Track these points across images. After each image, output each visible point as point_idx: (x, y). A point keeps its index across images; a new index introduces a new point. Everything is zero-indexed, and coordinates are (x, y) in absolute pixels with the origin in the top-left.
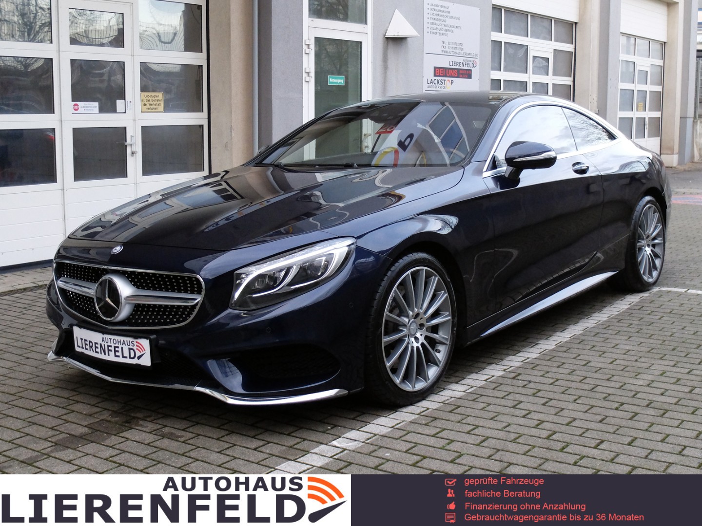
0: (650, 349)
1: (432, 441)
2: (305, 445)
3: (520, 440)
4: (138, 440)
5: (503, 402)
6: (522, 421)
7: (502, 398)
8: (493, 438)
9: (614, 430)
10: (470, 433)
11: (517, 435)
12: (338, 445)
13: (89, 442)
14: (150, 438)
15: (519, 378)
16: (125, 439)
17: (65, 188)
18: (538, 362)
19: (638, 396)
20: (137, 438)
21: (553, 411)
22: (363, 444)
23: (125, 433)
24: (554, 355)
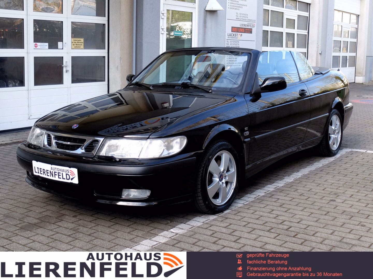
0: (345, 183)
1: (224, 230)
2: (156, 231)
3: (272, 231)
4: (66, 227)
5: (264, 210)
6: (274, 220)
7: (263, 208)
8: (258, 229)
9: (323, 226)
10: (245, 226)
11: (270, 228)
12: (173, 231)
13: (39, 227)
14: (72, 226)
15: (273, 197)
16: (59, 226)
17: (29, 90)
18: (283, 189)
19: (337, 208)
20: (65, 226)
21: (291, 215)
22: (187, 231)
23: (59, 223)
24: (293, 185)
